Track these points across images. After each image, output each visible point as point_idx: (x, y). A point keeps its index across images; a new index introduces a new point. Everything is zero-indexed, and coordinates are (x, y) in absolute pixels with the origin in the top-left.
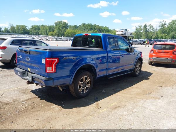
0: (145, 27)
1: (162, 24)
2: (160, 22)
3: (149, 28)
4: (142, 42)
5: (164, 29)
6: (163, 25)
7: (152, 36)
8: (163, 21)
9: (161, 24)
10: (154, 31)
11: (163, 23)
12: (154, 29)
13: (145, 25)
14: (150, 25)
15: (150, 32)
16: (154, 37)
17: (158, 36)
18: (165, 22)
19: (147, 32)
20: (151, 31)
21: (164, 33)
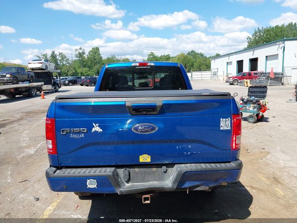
0: (53, 56)
1: (79, 53)
2: (76, 50)
3: (60, 58)
4: (67, 82)
5: (84, 62)
6: (81, 55)
7: (68, 71)
8: (81, 49)
9: (77, 52)
10: (69, 63)
11: (81, 51)
12: (68, 59)
13: (53, 53)
14: (60, 54)
15: (63, 65)
16: (70, 73)
17: (76, 71)
18: (82, 49)
19: (58, 65)
20: (65, 63)
21: (85, 66)
